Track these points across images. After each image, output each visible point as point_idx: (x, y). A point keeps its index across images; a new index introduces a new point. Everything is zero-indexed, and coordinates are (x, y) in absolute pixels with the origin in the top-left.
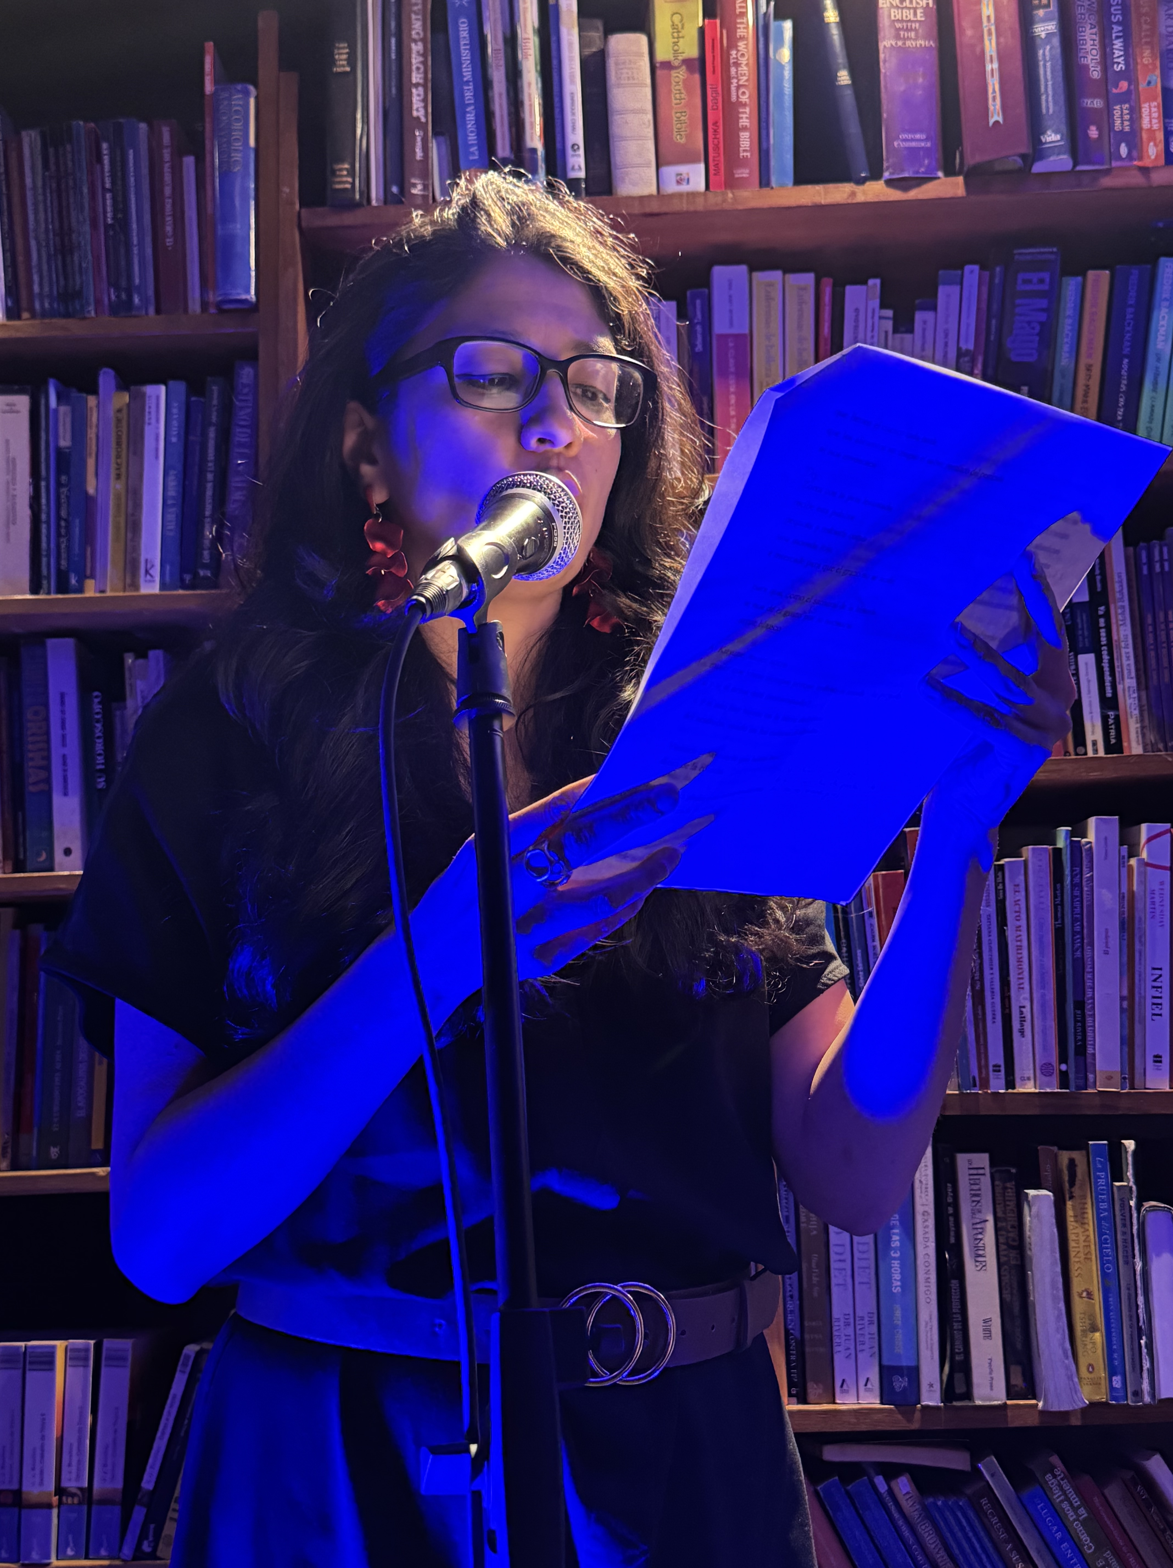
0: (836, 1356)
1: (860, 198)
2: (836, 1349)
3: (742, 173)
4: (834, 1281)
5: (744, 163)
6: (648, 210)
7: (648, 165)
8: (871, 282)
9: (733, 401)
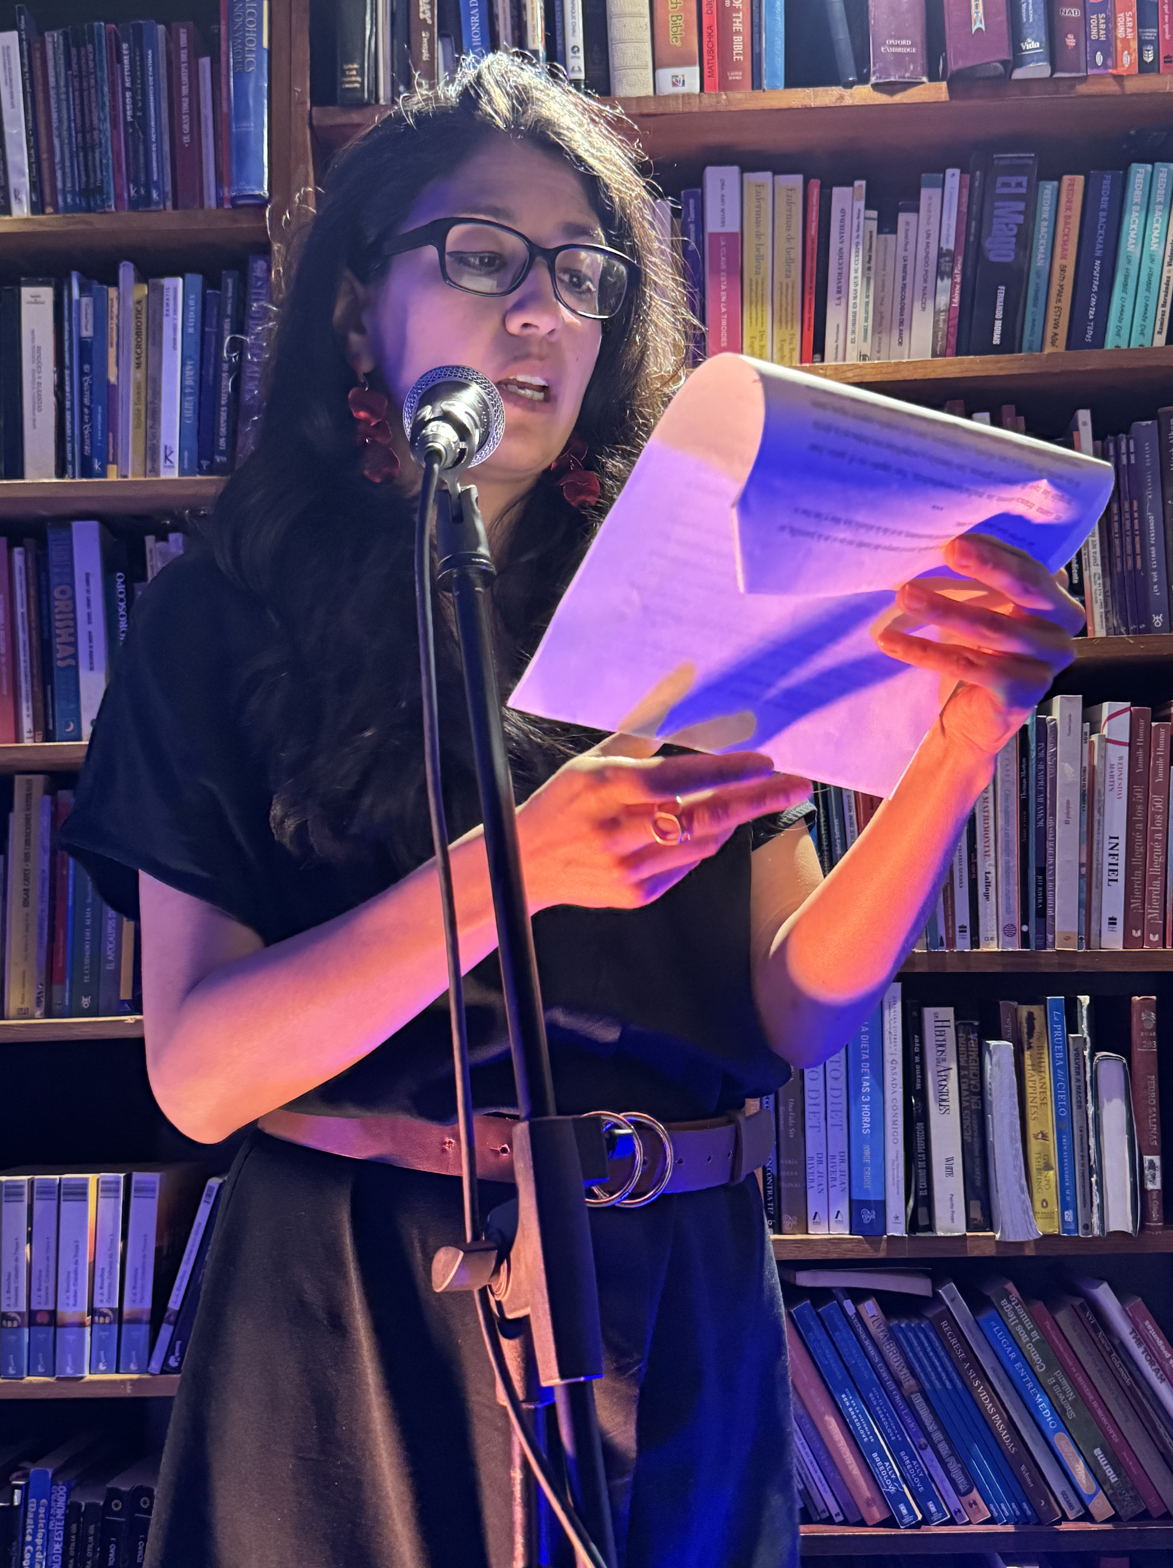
0: (809, 1192)
1: (848, 102)
2: (809, 1185)
3: (735, 76)
4: (808, 1123)
5: (736, 66)
6: (645, 111)
7: (646, 68)
8: (857, 183)
9: (724, 299)
